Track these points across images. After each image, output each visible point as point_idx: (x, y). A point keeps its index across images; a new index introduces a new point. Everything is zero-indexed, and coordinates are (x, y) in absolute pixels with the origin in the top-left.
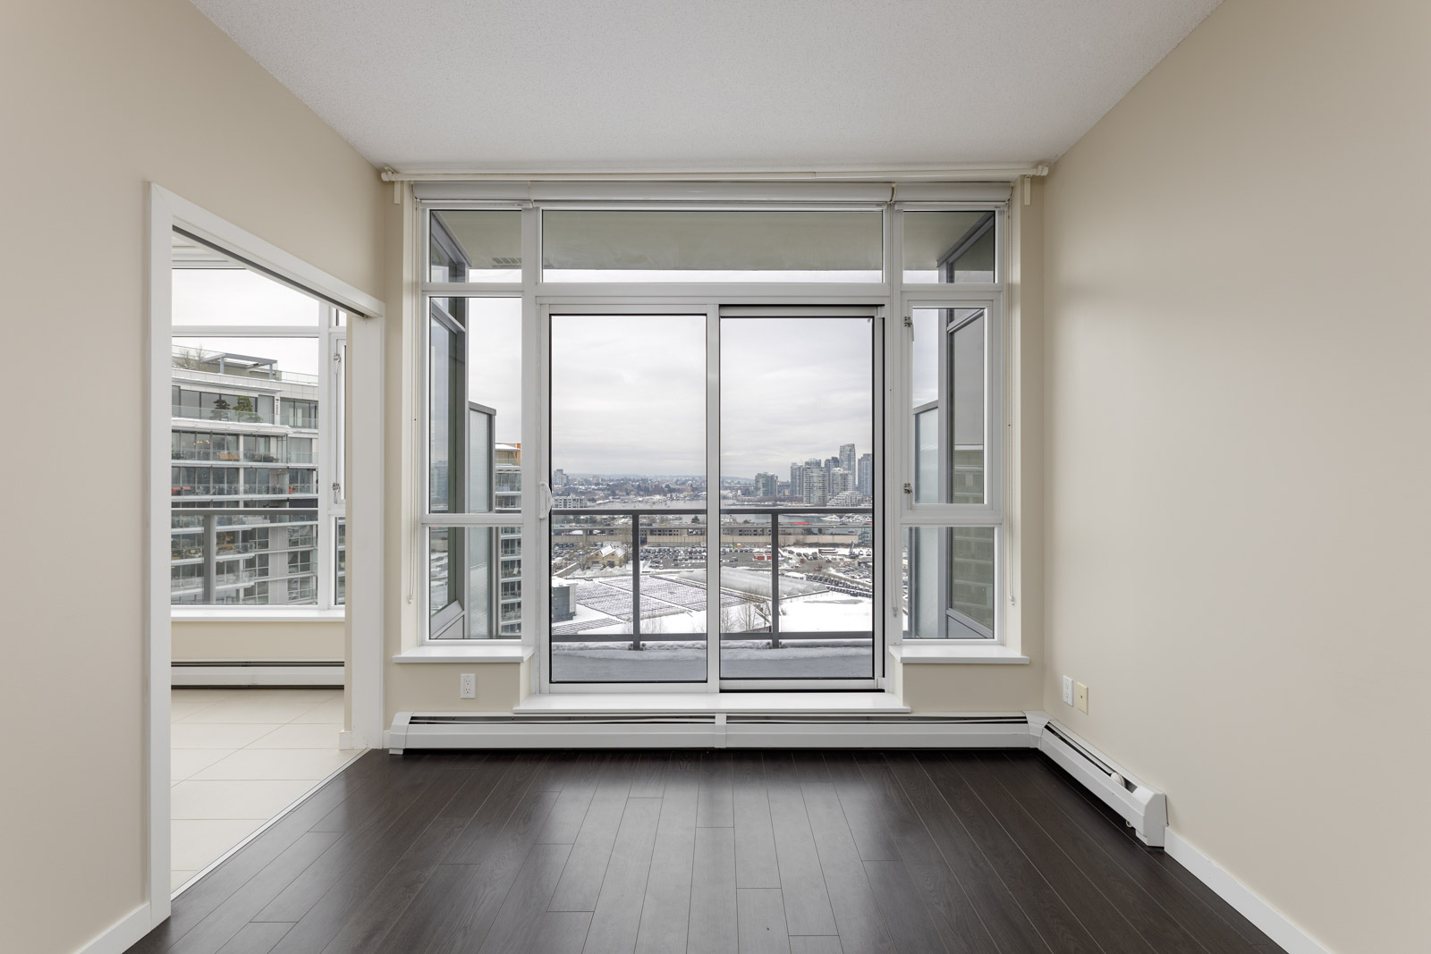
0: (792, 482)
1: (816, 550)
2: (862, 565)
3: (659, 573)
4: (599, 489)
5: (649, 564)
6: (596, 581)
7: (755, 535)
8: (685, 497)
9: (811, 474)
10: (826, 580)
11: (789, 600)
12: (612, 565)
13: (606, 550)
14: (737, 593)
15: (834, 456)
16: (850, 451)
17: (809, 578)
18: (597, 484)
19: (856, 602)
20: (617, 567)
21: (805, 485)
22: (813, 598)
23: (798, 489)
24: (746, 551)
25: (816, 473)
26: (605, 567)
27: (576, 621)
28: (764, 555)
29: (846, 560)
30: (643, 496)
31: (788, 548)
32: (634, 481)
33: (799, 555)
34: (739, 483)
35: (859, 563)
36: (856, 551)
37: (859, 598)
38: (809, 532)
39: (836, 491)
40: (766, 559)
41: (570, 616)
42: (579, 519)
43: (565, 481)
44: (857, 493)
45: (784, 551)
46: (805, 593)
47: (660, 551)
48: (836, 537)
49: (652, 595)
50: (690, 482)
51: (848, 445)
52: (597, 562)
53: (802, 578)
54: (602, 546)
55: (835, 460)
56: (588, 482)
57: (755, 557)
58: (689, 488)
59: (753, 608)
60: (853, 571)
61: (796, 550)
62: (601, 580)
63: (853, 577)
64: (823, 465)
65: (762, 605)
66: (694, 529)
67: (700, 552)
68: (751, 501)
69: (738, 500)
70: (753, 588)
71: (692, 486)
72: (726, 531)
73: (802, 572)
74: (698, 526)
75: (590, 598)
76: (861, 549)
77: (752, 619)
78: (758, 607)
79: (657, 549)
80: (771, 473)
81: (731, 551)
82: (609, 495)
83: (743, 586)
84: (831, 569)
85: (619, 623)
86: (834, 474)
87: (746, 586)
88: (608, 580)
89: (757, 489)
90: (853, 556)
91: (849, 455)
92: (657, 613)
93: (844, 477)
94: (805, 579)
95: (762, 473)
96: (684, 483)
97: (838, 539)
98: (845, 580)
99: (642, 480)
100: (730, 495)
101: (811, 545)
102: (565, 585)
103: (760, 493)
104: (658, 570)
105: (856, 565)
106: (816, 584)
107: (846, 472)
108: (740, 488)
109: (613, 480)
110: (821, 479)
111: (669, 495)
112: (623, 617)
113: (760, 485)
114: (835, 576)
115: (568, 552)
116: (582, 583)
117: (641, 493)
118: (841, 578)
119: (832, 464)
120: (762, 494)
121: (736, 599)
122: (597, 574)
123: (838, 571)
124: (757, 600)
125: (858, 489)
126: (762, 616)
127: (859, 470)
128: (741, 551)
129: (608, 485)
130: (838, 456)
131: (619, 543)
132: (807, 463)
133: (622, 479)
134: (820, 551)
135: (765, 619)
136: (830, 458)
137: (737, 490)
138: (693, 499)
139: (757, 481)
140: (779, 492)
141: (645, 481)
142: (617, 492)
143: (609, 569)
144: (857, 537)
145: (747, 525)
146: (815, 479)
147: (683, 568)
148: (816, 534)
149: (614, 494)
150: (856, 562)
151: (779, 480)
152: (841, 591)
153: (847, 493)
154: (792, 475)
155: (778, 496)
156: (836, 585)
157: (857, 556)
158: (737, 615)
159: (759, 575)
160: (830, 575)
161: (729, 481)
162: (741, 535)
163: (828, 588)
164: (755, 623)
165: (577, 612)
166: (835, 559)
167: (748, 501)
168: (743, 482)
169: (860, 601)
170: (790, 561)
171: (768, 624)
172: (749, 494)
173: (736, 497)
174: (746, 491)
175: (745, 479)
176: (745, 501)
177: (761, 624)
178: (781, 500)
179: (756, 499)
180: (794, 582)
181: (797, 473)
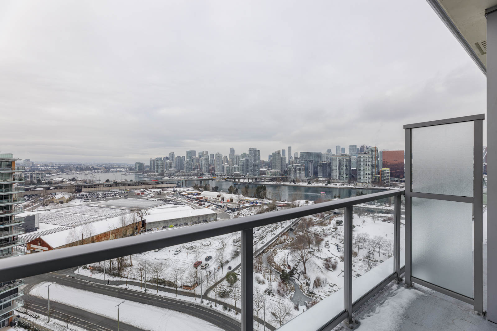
0: (150, 166)
1: (161, 190)
2: (178, 194)
3: (89, 204)
4: (53, 169)
5: (84, 200)
6: (52, 211)
7: (135, 185)
8: (102, 171)
9: (158, 163)
10: (165, 200)
11: (151, 209)
12: (62, 202)
13: (59, 196)
14: (128, 208)
15: (167, 156)
16: (173, 155)
17: (158, 200)
18: (52, 166)
19: (176, 207)
20: (66, 203)
21: (155, 166)
22: (160, 207)
23: (153, 168)
24: (132, 192)
25: (160, 162)
26: (57, 204)
27: (39, 231)
28: (140, 193)
29: (172, 192)
30: (79, 171)
31: (150, 190)
32: (74, 165)
33: (154, 192)
34: (127, 166)
35: (177, 193)
36: (176, 189)
37: (177, 205)
38: (158, 183)
39: (167, 168)
40: (140, 194)
41: (36, 229)
42: (41, 183)
43: (31, 165)
44: (175, 169)
45: (148, 191)
46: (157, 206)
47: (89, 195)
48: (168, 185)
49: (86, 214)
50: (104, 165)
51: (172, 153)
52: (53, 202)
53: (156, 200)
54: (56, 194)
55: (167, 158)
56: (46, 165)
57: (135, 194)
58: (104, 168)
59: (136, 214)
60: (175, 196)
61: (153, 190)
62: (55, 210)
63: (175, 198)
64: (162, 159)
65: (139, 212)
66: (107, 184)
67: (110, 194)
68: (133, 173)
70: (136, 206)
71: (105, 167)
72: (122, 185)
73: (156, 198)
74: (109, 183)
75: (46, 220)
76: (177, 188)
77: (136, 218)
78: (137, 213)
79: (88, 194)
80: (142, 162)
81: (125, 192)
82: (60, 171)
83: (131, 206)
84: (167, 196)
85: (68, 229)
86: (167, 163)
87: (134, 206)
88: (60, 209)
89: (136, 168)
90: (175, 191)
91: (172, 156)
92: (88, 221)
93: (171, 164)
94: (157, 201)
95: (138, 162)
96: (101, 166)
97: (169, 185)
98: (172, 199)
99: (79, 164)
100: (124, 170)
101: (158, 188)
102: (31, 215)
103: (137, 170)
104: (88, 203)
105: (176, 194)
106: (161, 202)
107: (171, 162)
108: (128, 168)
109: (62, 165)
110: (162, 164)
111: (93, 171)
112: (69, 225)
113: (137, 166)
114: (168, 199)
115: (34, 199)
116: (43, 212)
117: (78, 170)
118: (170, 199)
119: (166, 159)
121: (127, 211)
122: (53, 208)
123: (169, 196)
124: (138, 210)
125: (175, 168)
126: (140, 217)
127: (176, 161)
128: (129, 192)
129: (59, 167)
130: (168, 156)
131: (66, 193)
132: (156, 159)
133: (67, 164)
134: (162, 190)
136: (165, 157)
137: (127, 169)
138: (106, 172)
139: (136, 165)
140: (145, 169)
141: (80, 165)
142: (64, 170)
143: (60, 205)
144: (176, 184)
145: (132, 182)
146: (160, 164)
147: (102, 201)
148: (161, 184)
149: (62, 171)
150: (176, 193)
151: (145, 164)
152: (171, 203)
153: (172, 169)
154: (150, 163)
155: (144, 170)
156: (168, 201)
157: (176, 191)
158: (129, 217)
159: (138, 201)
160: (166, 198)
161: (123, 165)
162: (129, 186)
163: (166, 203)
164: (137, 220)
165: (40, 226)
166: (168, 192)
167: (132, 172)
168: (129, 165)
169: (178, 206)
170: (151, 194)
171: (143, 220)
172: (132, 170)
173: (126, 171)
174: (131, 169)
175: (130, 164)
176: (130, 173)
177: (140, 220)
178: (146, 172)
179: (135, 172)
180: (151, 202)
181: (153, 162)
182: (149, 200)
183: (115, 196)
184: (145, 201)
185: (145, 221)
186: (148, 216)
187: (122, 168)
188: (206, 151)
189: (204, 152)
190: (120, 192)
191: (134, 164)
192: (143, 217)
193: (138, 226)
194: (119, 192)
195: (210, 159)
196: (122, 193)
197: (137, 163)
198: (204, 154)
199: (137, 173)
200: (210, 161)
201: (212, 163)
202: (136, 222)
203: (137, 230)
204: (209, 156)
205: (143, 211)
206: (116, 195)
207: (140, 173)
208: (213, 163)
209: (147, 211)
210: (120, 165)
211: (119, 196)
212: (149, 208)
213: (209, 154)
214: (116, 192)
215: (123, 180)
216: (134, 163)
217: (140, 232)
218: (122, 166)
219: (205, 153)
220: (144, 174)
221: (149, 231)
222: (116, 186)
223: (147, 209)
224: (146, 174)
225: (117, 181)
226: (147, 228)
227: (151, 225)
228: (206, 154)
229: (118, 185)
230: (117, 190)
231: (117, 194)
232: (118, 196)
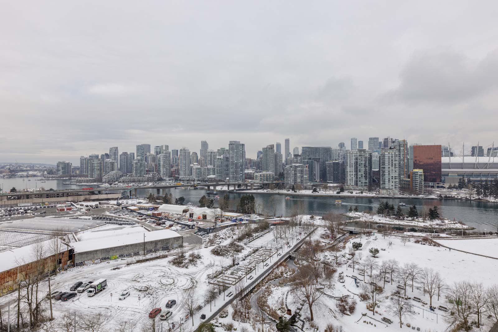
0: (81, 167)
1: (97, 203)
2: (124, 208)
7: (58, 197)
8: (4, 176)
9: (93, 162)
10: (104, 218)
11: (82, 232)
14: (46, 232)
15: (107, 153)
16: (115, 150)
17: (94, 218)
19: (121, 228)
21: (89, 168)
22: (97, 229)
23: (85, 170)
24: (52, 207)
25: (96, 162)
28: (64, 208)
29: (115, 207)
31: (80, 203)
33: (87, 206)
34: (45, 167)
35: (122, 208)
36: (120, 202)
37: (123, 226)
38: (93, 193)
39: (107, 171)
40: (65, 210)
44: (120, 172)
45: (77, 204)
46: (92, 227)
48: (109, 195)
50: (8, 167)
51: (114, 148)
53: (89, 219)
55: (107, 155)
57: (58, 210)
58: (7, 170)
59: (59, 240)
60: (119, 212)
61: (85, 204)
63: (120, 215)
64: (100, 157)
65: (64, 237)
66: (12, 196)
67: (17, 210)
68: (54, 178)
69: (45, 177)
70: (59, 228)
71: (9, 169)
72: (37, 196)
73: (90, 216)
74: (16, 194)
76: (123, 200)
77: (59, 246)
78: (61, 238)
80: (67, 162)
81: (41, 207)
83: (52, 228)
84: (106, 212)
86: (106, 162)
87: (55, 228)
89: (58, 170)
90: (119, 205)
91: (115, 153)
93: (112, 164)
94: (91, 219)
95: (61, 161)
96: (3, 167)
97: (110, 196)
98: (115, 217)
100: (39, 174)
101: (94, 200)
103: (60, 173)
105: (121, 209)
106: (98, 221)
107: (113, 161)
108: (46, 170)
110: (99, 165)
113: (60, 168)
114: (109, 216)
118: (112, 216)
119: (105, 157)
120: (61, 174)
121: (45, 236)
123: (111, 213)
124: (62, 235)
125: (119, 170)
126: (66, 244)
127: (120, 160)
128: (48, 207)
130: (108, 153)
132: (90, 156)
134: (100, 203)
135: (68, 245)
136: (104, 154)
137: (44, 171)
138: (10, 177)
139: (58, 166)
140: (72, 172)
144: (121, 194)
145: (52, 192)
146: (96, 165)
147: (4, 221)
148: (97, 194)
150: (121, 207)
151: (73, 165)
152: (113, 223)
153: (114, 172)
154: (81, 163)
155: (72, 174)
156: (110, 220)
157: (121, 204)
158: (48, 246)
159: (61, 220)
160: (106, 216)
162: (47, 197)
163: (106, 222)
164: (61, 248)
166: (109, 207)
167: (52, 177)
169: (124, 227)
170: (82, 210)
171: (70, 248)
172: (52, 174)
173: (43, 175)
174: (50, 172)
175: (49, 165)
176: (49, 178)
177: (65, 248)
178: (74, 176)
179: (57, 176)
180: (83, 221)
181: (84, 162)
182: (80, 219)
183: (26, 213)
184: (72, 221)
185: (74, 250)
186: (78, 242)
187: (36, 170)
188: (166, 146)
189: (162, 146)
190: (34, 207)
191: (56, 164)
192: (70, 244)
193: (62, 259)
194: (32, 208)
195: (171, 157)
196: (36, 209)
197: (59, 163)
198: (163, 150)
199: (60, 178)
200: (171, 161)
201: (174, 162)
202: (58, 252)
203: (61, 265)
204: (170, 153)
205: (70, 236)
206: (28, 212)
207: (64, 178)
208: (176, 163)
209: (76, 235)
210: (33, 167)
211: (32, 213)
212: (80, 230)
213: (170, 150)
214: (26, 208)
215: (39, 190)
216: (55, 164)
217: (66, 267)
218: (37, 167)
219: (164, 148)
220: (71, 179)
221: (79, 265)
222: (28, 198)
223: (76, 233)
224: (74, 180)
225: (28, 190)
226: (76, 262)
227: (83, 256)
228: (166, 150)
229: (30, 196)
230: (29, 205)
231: (29, 210)
232: (30, 213)
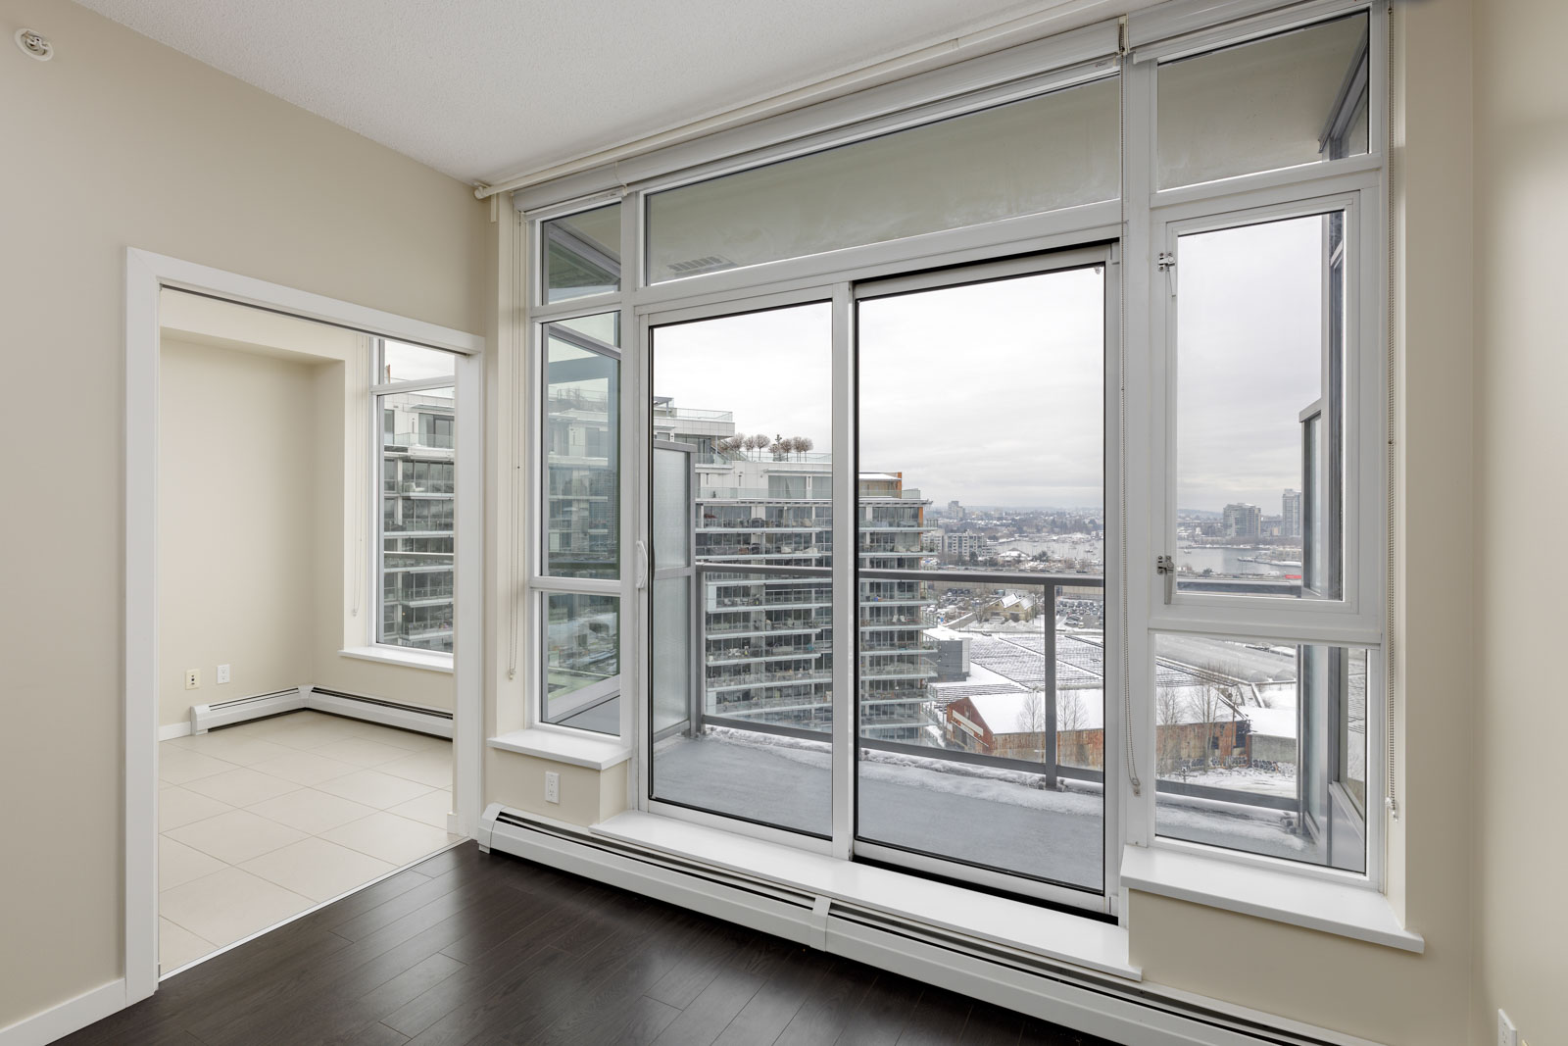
0: (1285, 517)
3: (1078, 634)
4: (1002, 525)
5: (1065, 620)
6: (995, 637)
11: (1278, 686)
12: (1016, 619)
13: (1009, 600)
14: (1190, 668)
18: (999, 519)
20: (1023, 622)
23: (1295, 526)
26: (1007, 620)
27: (969, 682)
30: (1058, 534)
32: (1047, 515)
34: (1197, 518)
41: (964, 677)
42: (977, 561)
43: (961, 515)
47: (1079, 605)
49: (1068, 661)
52: (998, 614)
54: (1004, 594)
56: (987, 516)
59: (1214, 692)
62: (1002, 635)
65: (1233, 691)
68: (1217, 543)
69: (1196, 542)
70: (1214, 663)
75: (986, 657)
77: (1213, 707)
78: (1223, 692)
79: (1076, 602)
80: (1249, 505)
82: (1015, 532)
83: (1200, 661)
85: (1022, 691)
87: (1208, 662)
88: (1010, 636)
89: (1226, 526)
92: (1073, 683)
95: (1235, 503)
99: (1058, 513)
100: (1183, 534)
102: (957, 639)
103: (1232, 532)
104: (1076, 630)
108: (1199, 525)
109: (1019, 514)
111: (1094, 533)
112: (1029, 684)
113: (1232, 520)
115: (963, 600)
116: (978, 638)
117: (1056, 530)
120: (1234, 534)
121: (1186, 676)
122: (997, 629)
124: (1225, 682)
126: (1229, 705)
129: (1013, 520)
131: (1025, 592)
133: (1032, 513)
135: (1235, 710)
139: (1226, 515)
140: (1263, 531)
141: (1061, 514)
142: (1025, 528)
143: (1011, 623)
145: (1210, 577)
149: (1021, 531)
151: (1262, 513)
154: (1284, 506)
155: (1261, 536)
158: (1189, 699)
159: (1227, 647)
161: (1183, 515)
164: (1218, 713)
165: (971, 673)
167: (1212, 543)
168: (1203, 516)
171: (1238, 718)
172: (1214, 533)
173: (1193, 537)
174: (1209, 530)
175: (1207, 512)
176: (1206, 543)
177: (1227, 716)
178: (1265, 542)
179: (1224, 540)
180: (1281, 660)
181: (1295, 504)
182: (1273, 652)
184: (1254, 654)
185: (1249, 725)
186: (1264, 710)
191: (1222, 511)
192: (1241, 709)
193: (1221, 739)
197: (1230, 508)
199: (1232, 544)
202: (1211, 720)
203: (1217, 752)
205: (1246, 690)
207: (1241, 546)
209: (1260, 691)
212: (1271, 681)
216: (1219, 509)
217: (1229, 760)
218: (1180, 517)
220: (1259, 549)
221: (1262, 767)
223: (1261, 686)
224: (1265, 550)
226: (1255, 756)
227: (1273, 747)
